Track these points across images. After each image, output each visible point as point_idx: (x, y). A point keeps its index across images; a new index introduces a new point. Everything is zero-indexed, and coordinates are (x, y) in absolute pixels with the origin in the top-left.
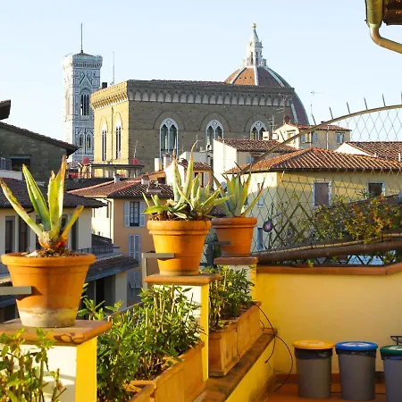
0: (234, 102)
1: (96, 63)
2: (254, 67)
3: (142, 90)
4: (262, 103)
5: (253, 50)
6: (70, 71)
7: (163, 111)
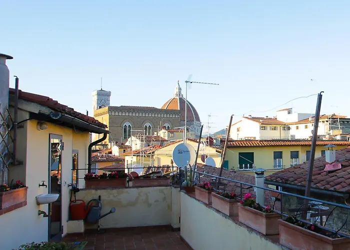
0: (156, 116)
1: (108, 94)
2: (178, 98)
3: (115, 110)
4: (168, 116)
5: (177, 90)
6: (96, 98)
7: (125, 119)
